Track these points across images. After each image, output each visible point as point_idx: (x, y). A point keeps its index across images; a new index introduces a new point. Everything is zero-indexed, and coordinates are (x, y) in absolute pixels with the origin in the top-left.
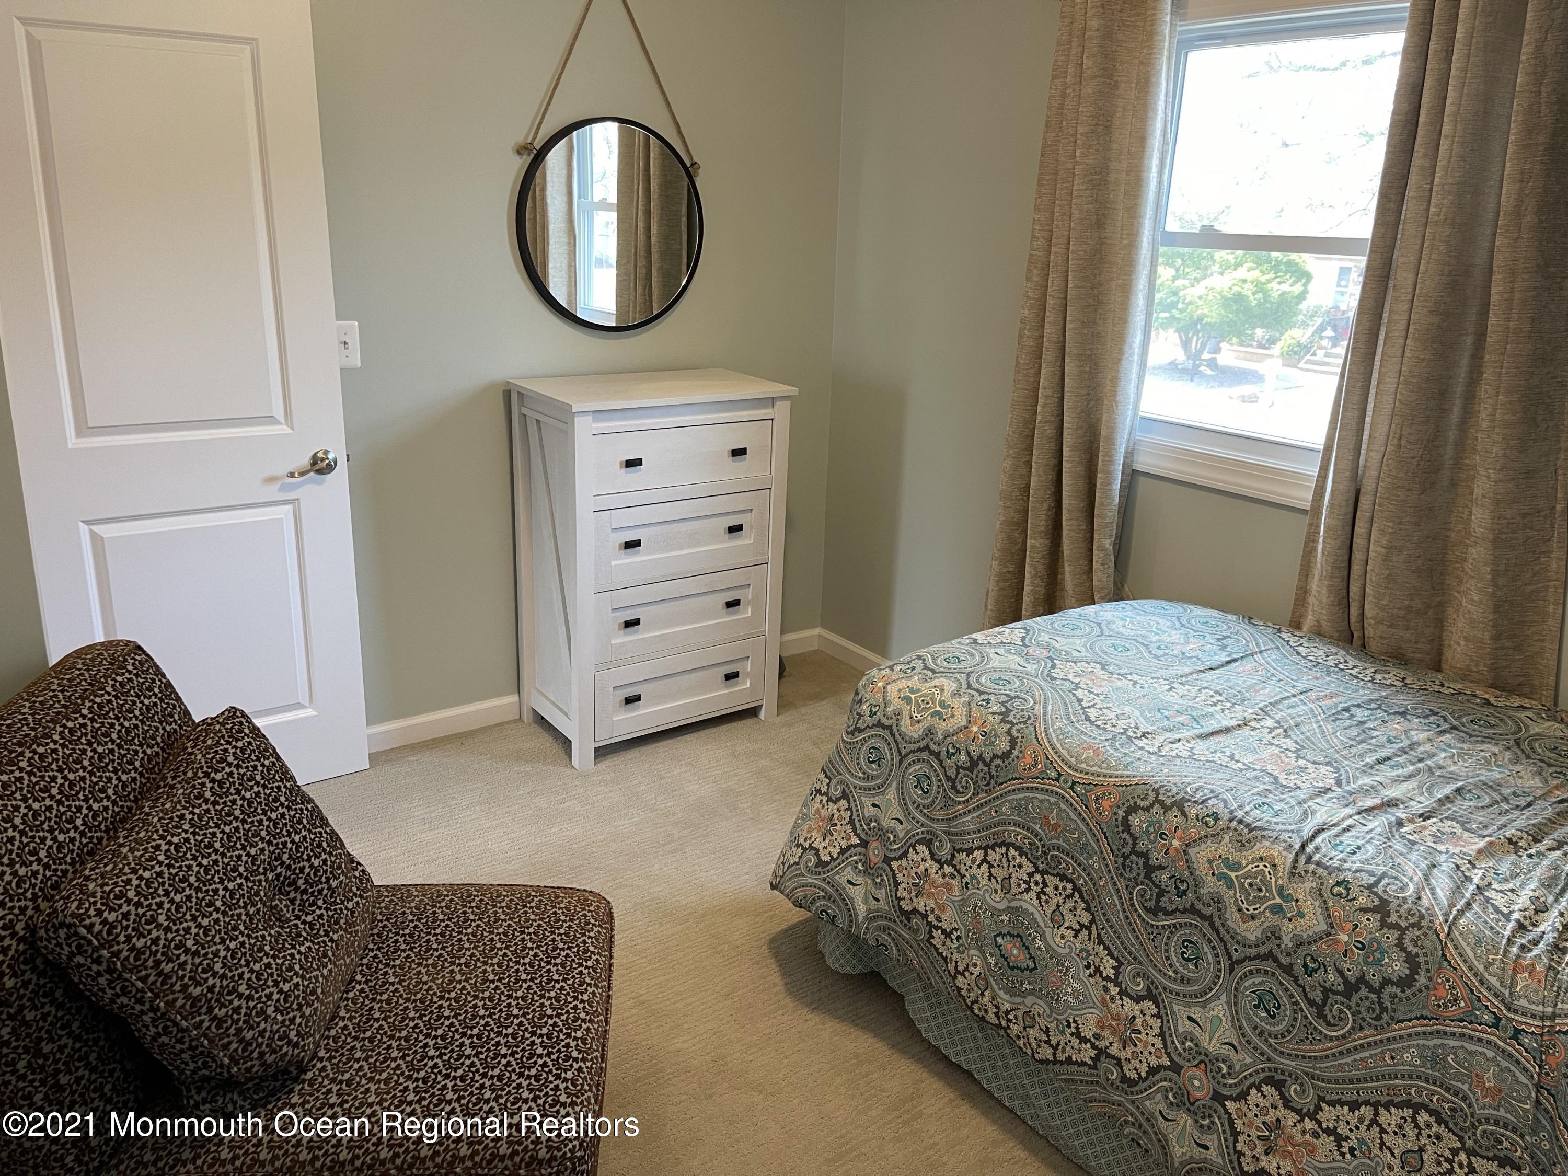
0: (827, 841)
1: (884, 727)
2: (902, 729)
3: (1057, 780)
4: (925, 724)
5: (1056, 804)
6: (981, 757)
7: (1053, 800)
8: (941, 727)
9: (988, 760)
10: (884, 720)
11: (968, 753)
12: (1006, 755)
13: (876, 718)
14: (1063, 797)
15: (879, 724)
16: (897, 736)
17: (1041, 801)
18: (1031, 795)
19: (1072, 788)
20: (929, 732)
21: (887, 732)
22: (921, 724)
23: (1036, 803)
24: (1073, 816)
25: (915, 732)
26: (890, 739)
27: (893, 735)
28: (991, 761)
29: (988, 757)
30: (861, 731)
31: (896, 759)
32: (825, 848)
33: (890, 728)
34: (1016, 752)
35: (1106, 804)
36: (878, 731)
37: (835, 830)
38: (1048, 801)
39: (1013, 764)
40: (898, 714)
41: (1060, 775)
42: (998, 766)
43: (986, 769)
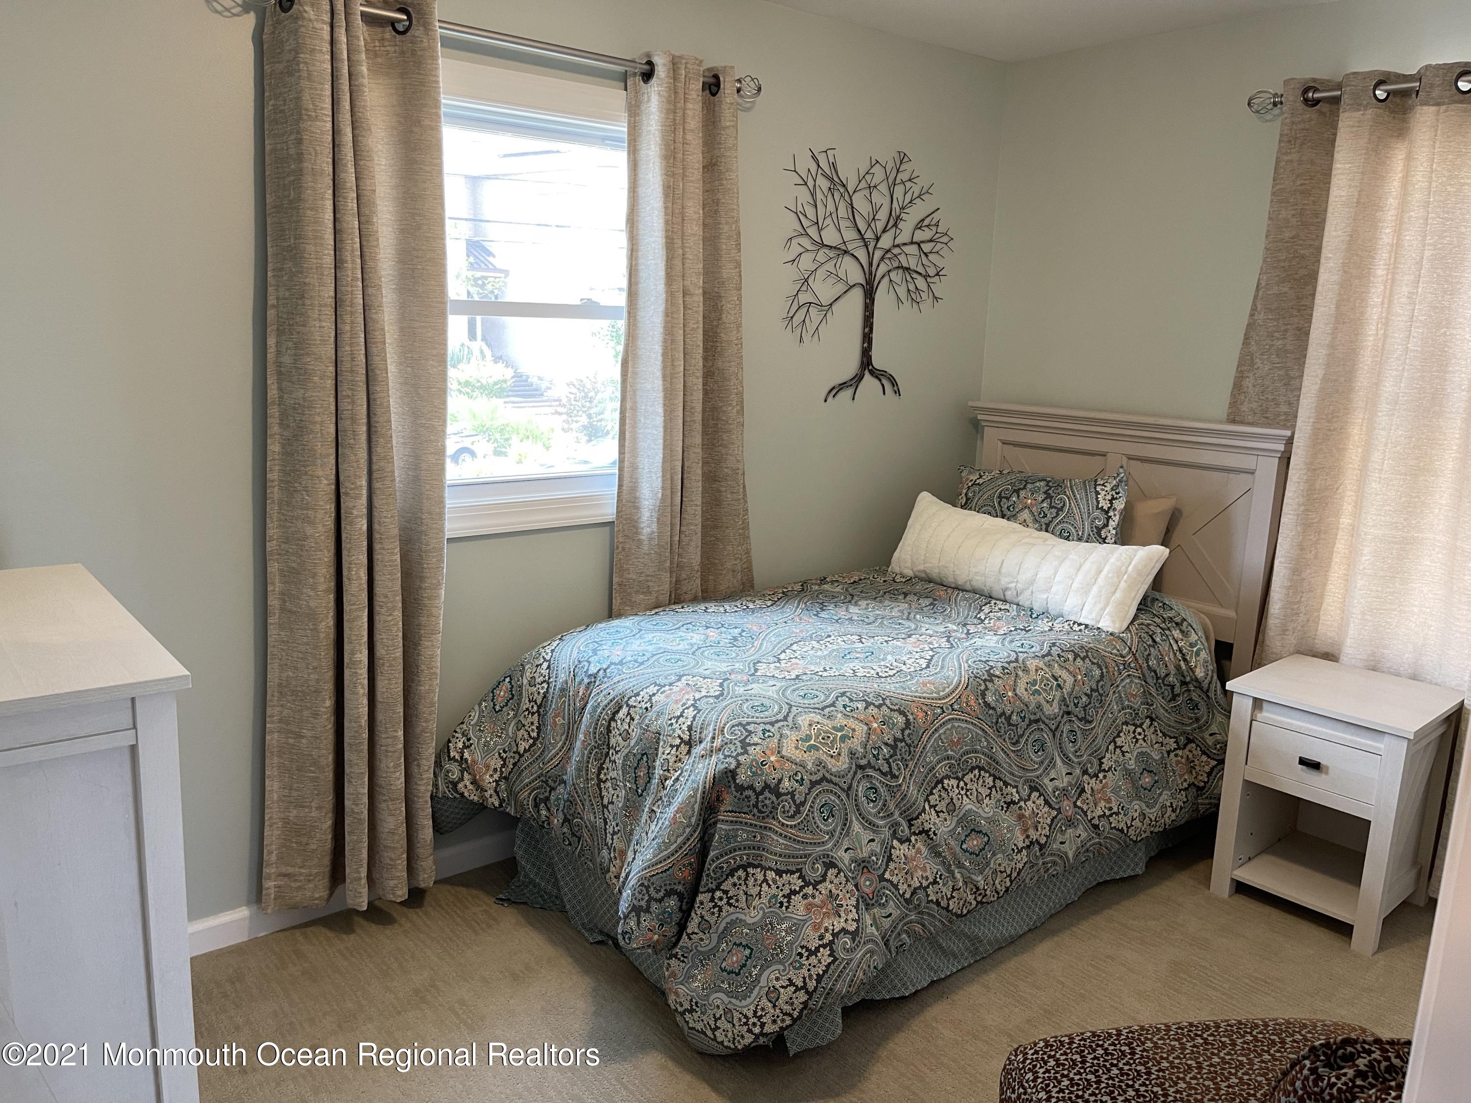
0: (843, 915)
1: (818, 782)
2: (834, 770)
3: (944, 712)
4: (845, 752)
5: (953, 727)
6: (896, 740)
7: (949, 726)
8: (856, 743)
9: (901, 737)
10: (814, 778)
11: (886, 744)
12: (908, 723)
13: (807, 783)
14: (953, 719)
15: (813, 784)
16: (833, 778)
17: (945, 733)
18: (937, 735)
19: (953, 710)
20: (852, 754)
21: (825, 783)
22: (842, 754)
23: (943, 737)
24: (964, 725)
25: (842, 764)
26: (830, 787)
27: (830, 781)
28: (903, 736)
29: (899, 735)
30: (803, 804)
31: (843, 796)
32: (846, 920)
33: (824, 779)
34: (910, 717)
35: (972, 703)
36: (818, 789)
37: (841, 900)
38: (947, 729)
39: (916, 725)
40: (820, 763)
41: (942, 708)
42: (909, 735)
43: (903, 744)
